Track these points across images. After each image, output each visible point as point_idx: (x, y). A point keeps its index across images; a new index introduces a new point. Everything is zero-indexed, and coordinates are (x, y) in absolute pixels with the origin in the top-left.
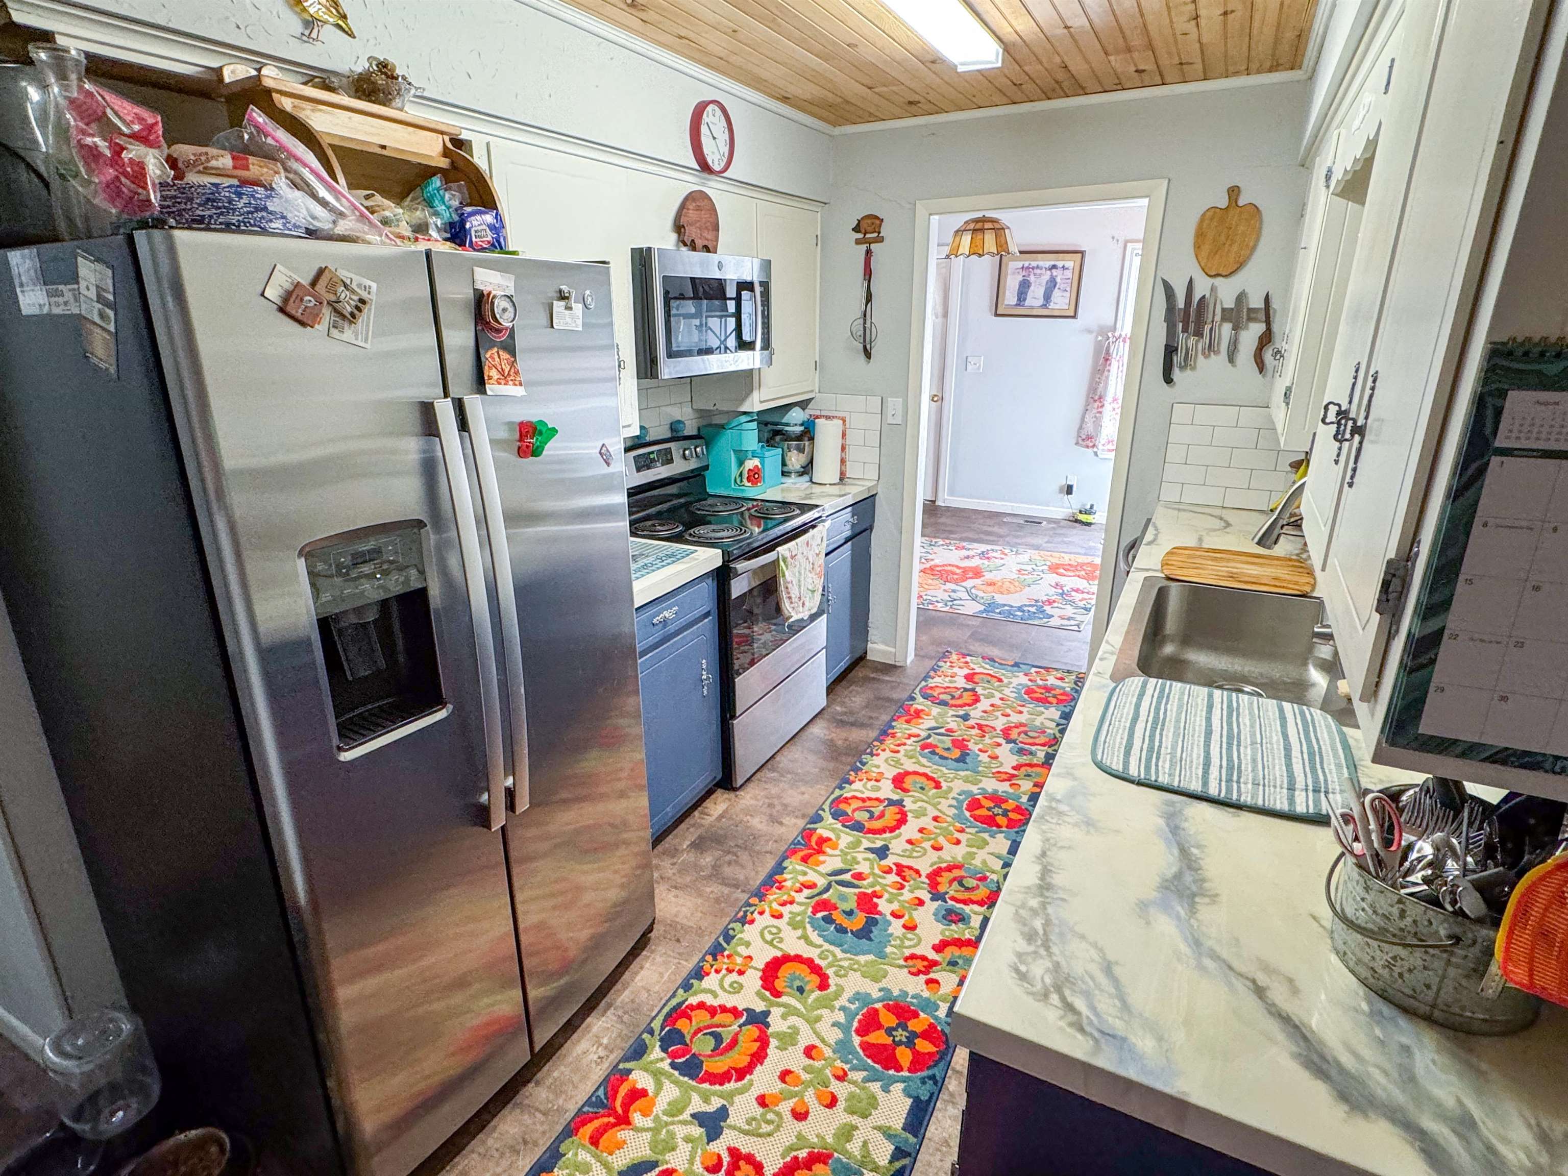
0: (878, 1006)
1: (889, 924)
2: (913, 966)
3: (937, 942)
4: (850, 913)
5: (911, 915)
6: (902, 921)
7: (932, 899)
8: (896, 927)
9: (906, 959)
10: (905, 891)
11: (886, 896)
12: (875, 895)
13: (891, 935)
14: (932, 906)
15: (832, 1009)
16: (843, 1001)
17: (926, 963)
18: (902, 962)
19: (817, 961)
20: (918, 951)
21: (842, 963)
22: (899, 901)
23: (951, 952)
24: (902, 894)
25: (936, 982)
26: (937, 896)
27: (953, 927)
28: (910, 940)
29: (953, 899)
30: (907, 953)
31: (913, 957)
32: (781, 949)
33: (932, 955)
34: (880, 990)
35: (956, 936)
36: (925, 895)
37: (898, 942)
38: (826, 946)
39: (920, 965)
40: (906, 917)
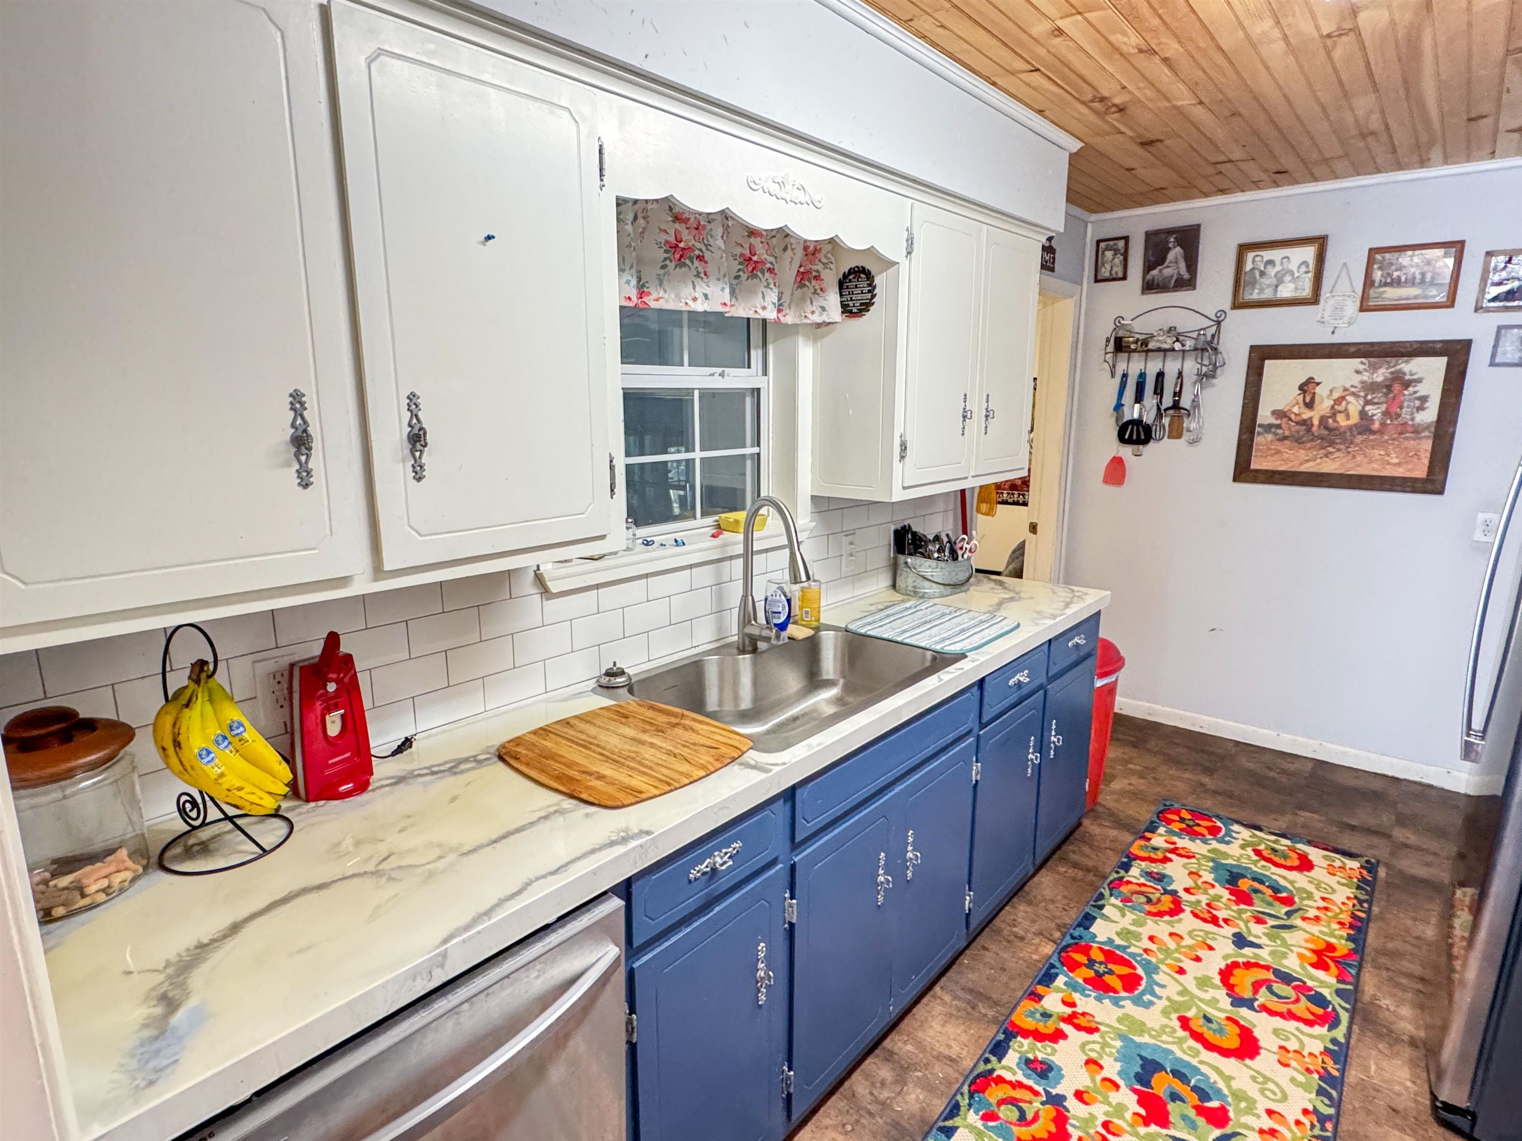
0: (1123, 994)
1: (1120, 1073)
2: (1089, 1021)
3: (1061, 1041)
4: (1175, 1097)
5: (1093, 1080)
6: (1105, 1073)
7: (1063, 1098)
8: (1112, 1069)
9: (1097, 1030)
10: (1102, 1118)
11: (1128, 1115)
12: (1146, 1122)
13: (1116, 1060)
14: (1066, 1088)
15: (1168, 999)
16: (1161, 1004)
17: (1076, 1021)
18: (1102, 1028)
19: (1199, 1046)
20: (1083, 1036)
21: (1170, 1039)
22: (1109, 1104)
23: (1047, 1027)
24: (1106, 1114)
25: (1065, 1003)
26: (1057, 1101)
27: (1040, 1056)
28: (1092, 1050)
29: (1036, 1093)
30: (1096, 1036)
31: (1091, 1030)
32: (1246, 1065)
33: (1067, 1028)
34: (1123, 1007)
35: (1039, 1045)
36: (1072, 1104)
37: (1107, 1050)
38: (1194, 1062)
39: (1082, 1021)
40: (1098, 1078)
